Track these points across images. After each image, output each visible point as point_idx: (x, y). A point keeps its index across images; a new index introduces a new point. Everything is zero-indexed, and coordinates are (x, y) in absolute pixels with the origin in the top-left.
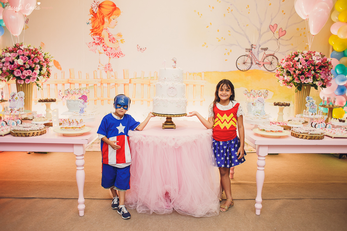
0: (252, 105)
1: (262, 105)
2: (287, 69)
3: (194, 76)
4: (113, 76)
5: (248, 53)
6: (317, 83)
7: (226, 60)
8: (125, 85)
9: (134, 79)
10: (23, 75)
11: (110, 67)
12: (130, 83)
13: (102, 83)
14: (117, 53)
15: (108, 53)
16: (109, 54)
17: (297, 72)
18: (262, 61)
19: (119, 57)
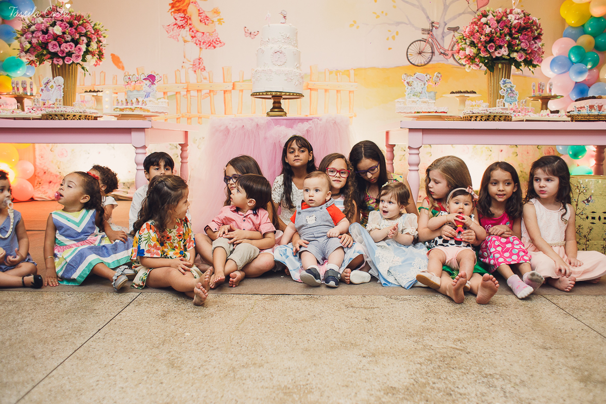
0: (407, 85)
1: (423, 84)
2: (470, 40)
3: (337, 75)
4: (205, 79)
5: (426, 36)
6: (515, 55)
7: (390, 49)
8: (225, 92)
9: (239, 82)
10: (61, 51)
11: (201, 63)
12: (233, 89)
13: (189, 90)
14: (211, 40)
15: (197, 41)
16: (199, 43)
17: (483, 38)
18: (450, 50)
19: (215, 47)
